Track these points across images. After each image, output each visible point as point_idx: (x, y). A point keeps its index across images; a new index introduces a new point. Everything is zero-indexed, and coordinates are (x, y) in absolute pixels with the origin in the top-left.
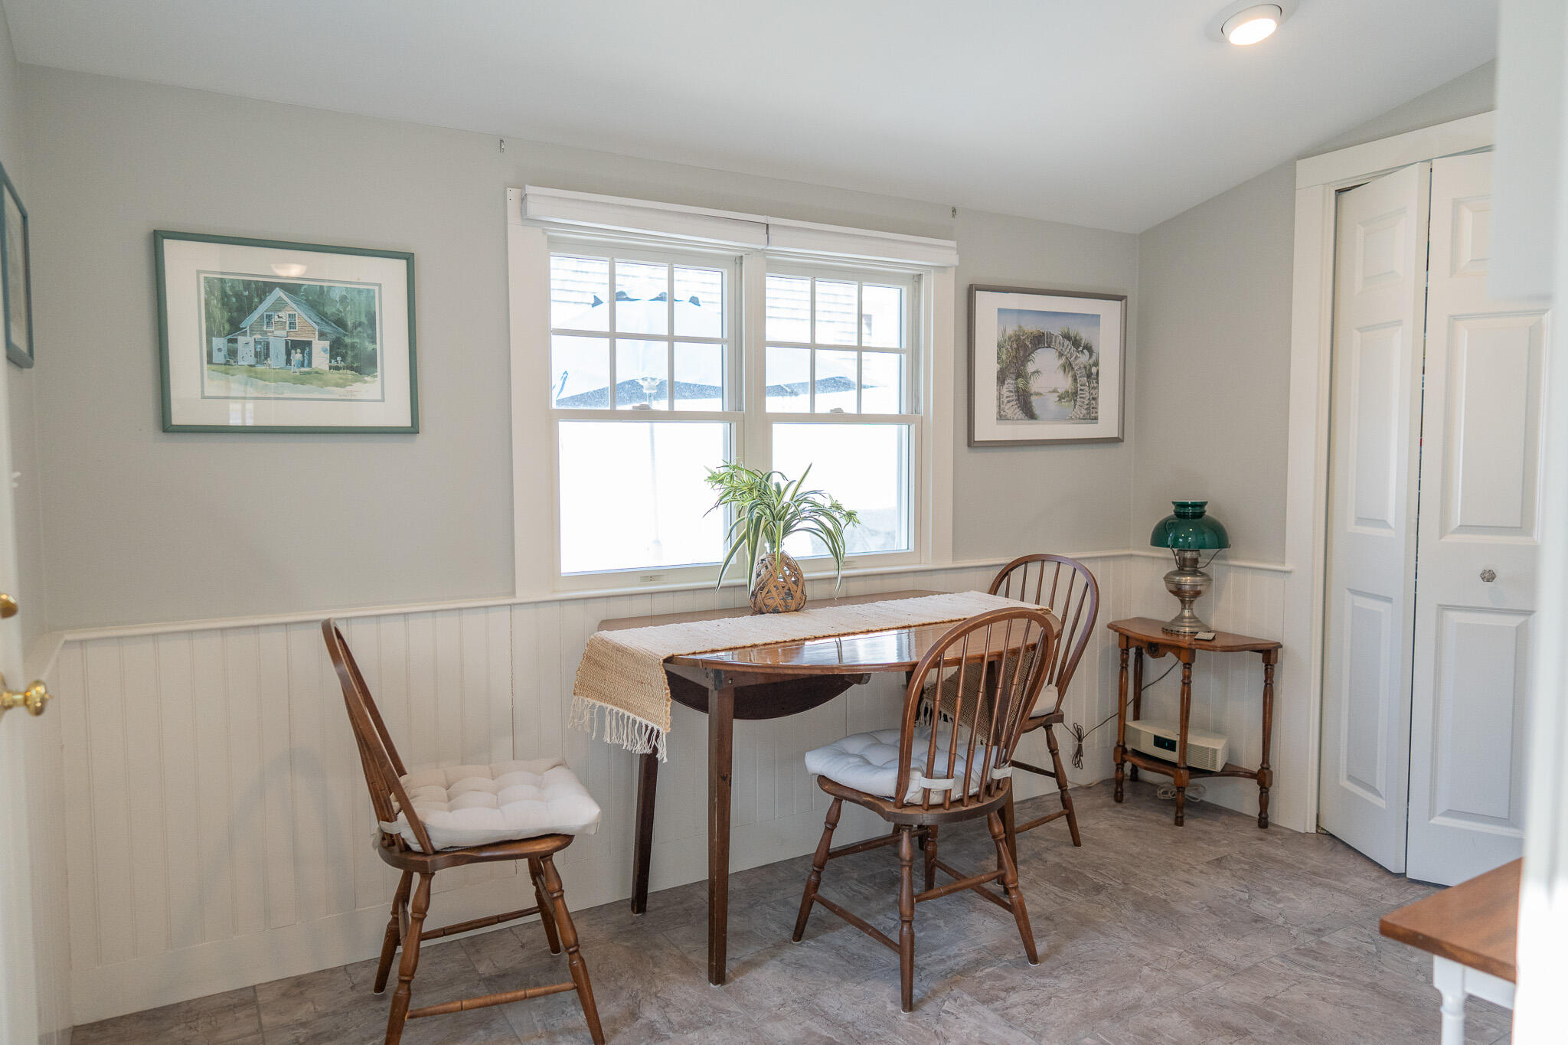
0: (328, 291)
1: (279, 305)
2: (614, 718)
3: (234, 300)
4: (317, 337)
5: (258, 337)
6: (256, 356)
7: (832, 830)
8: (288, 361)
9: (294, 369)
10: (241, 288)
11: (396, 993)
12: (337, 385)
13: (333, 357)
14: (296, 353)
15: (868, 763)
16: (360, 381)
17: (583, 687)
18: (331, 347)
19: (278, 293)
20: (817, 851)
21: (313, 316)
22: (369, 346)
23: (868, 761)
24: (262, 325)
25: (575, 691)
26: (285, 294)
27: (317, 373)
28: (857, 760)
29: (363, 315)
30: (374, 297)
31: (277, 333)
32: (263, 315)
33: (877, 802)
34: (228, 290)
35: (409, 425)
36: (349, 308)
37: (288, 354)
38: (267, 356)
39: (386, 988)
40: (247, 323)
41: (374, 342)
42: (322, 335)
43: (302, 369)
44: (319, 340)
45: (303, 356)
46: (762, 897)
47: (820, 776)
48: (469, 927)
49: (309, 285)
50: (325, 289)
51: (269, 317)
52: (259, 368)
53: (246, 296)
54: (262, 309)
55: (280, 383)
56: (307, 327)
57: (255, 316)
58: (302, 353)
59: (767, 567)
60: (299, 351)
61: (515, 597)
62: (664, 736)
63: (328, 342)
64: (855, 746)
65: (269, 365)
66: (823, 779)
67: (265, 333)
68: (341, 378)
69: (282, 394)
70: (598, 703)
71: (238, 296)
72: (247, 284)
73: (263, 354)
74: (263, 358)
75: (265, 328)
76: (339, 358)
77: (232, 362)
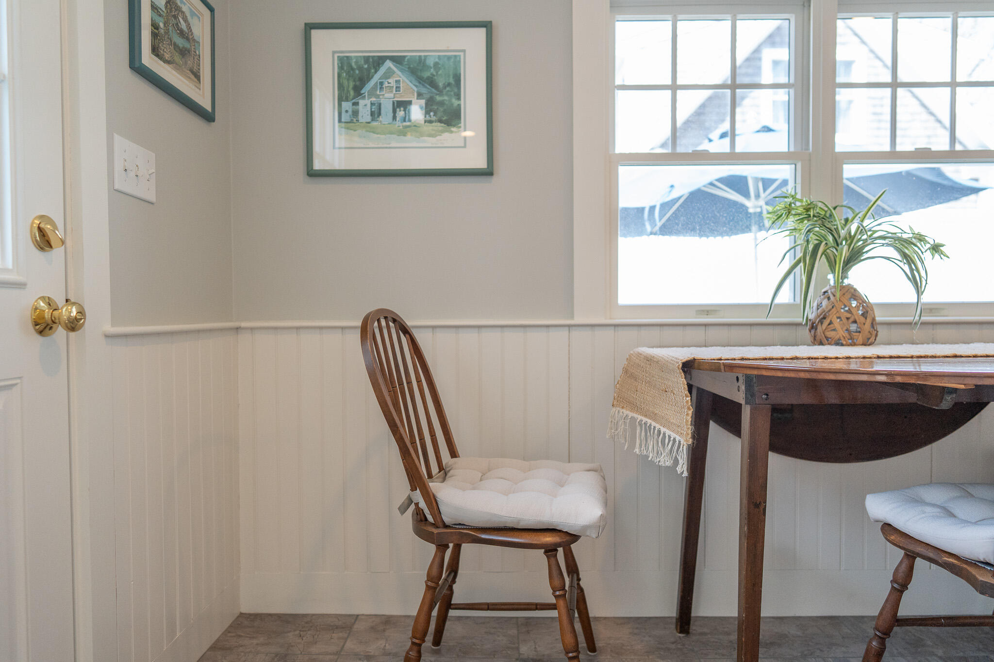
0: (425, 60)
1: (389, 74)
2: (643, 428)
3: (357, 72)
4: (416, 98)
5: (373, 99)
6: (372, 115)
7: (902, 592)
8: (394, 118)
9: (398, 124)
10: (363, 62)
11: (408, 653)
12: (430, 136)
13: (427, 113)
14: (400, 111)
15: (952, 515)
16: (447, 131)
17: (621, 399)
18: (426, 104)
19: (389, 64)
20: (881, 613)
21: (413, 79)
22: (455, 102)
23: (951, 513)
24: (377, 90)
25: (613, 402)
26: (394, 65)
27: (415, 126)
28: (936, 510)
29: (451, 77)
30: (460, 61)
31: (387, 95)
32: (377, 82)
33: (965, 566)
34: (353, 64)
35: (485, 166)
36: (440, 72)
37: (394, 112)
38: (379, 114)
39: (441, 644)
40: (365, 90)
41: (459, 99)
42: (420, 95)
43: (405, 124)
44: (417, 99)
45: (405, 113)
46: (819, 649)
47: (885, 523)
48: (511, 607)
49: (410, 56)
50: (423, 58)
51: (381, 83)
52: (374, 124)
53: (366, 69)
54: (376, 78)
55: (387, 135)
56: (408, 87)
57: (372, 83)
58: (405, 110)
59: (829, 298)
60: (402, 109)
61: (573, 320)
62: (685, 447)
63: (424, 100)
64: (937, 495)
65: (381, 122)
66: (887, 528)
67: (378, 96)
68: (433, 130)
69: (389, 144)
70: (631, 414)
71: (360, 68)
72: (366, 59)
73: (376, 114)
74: (376, 116)
75: (378, 92)
76: (432, 114)
77: (355, 120)
